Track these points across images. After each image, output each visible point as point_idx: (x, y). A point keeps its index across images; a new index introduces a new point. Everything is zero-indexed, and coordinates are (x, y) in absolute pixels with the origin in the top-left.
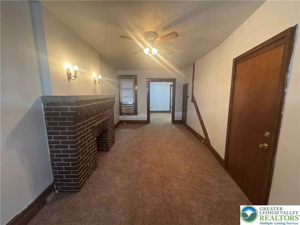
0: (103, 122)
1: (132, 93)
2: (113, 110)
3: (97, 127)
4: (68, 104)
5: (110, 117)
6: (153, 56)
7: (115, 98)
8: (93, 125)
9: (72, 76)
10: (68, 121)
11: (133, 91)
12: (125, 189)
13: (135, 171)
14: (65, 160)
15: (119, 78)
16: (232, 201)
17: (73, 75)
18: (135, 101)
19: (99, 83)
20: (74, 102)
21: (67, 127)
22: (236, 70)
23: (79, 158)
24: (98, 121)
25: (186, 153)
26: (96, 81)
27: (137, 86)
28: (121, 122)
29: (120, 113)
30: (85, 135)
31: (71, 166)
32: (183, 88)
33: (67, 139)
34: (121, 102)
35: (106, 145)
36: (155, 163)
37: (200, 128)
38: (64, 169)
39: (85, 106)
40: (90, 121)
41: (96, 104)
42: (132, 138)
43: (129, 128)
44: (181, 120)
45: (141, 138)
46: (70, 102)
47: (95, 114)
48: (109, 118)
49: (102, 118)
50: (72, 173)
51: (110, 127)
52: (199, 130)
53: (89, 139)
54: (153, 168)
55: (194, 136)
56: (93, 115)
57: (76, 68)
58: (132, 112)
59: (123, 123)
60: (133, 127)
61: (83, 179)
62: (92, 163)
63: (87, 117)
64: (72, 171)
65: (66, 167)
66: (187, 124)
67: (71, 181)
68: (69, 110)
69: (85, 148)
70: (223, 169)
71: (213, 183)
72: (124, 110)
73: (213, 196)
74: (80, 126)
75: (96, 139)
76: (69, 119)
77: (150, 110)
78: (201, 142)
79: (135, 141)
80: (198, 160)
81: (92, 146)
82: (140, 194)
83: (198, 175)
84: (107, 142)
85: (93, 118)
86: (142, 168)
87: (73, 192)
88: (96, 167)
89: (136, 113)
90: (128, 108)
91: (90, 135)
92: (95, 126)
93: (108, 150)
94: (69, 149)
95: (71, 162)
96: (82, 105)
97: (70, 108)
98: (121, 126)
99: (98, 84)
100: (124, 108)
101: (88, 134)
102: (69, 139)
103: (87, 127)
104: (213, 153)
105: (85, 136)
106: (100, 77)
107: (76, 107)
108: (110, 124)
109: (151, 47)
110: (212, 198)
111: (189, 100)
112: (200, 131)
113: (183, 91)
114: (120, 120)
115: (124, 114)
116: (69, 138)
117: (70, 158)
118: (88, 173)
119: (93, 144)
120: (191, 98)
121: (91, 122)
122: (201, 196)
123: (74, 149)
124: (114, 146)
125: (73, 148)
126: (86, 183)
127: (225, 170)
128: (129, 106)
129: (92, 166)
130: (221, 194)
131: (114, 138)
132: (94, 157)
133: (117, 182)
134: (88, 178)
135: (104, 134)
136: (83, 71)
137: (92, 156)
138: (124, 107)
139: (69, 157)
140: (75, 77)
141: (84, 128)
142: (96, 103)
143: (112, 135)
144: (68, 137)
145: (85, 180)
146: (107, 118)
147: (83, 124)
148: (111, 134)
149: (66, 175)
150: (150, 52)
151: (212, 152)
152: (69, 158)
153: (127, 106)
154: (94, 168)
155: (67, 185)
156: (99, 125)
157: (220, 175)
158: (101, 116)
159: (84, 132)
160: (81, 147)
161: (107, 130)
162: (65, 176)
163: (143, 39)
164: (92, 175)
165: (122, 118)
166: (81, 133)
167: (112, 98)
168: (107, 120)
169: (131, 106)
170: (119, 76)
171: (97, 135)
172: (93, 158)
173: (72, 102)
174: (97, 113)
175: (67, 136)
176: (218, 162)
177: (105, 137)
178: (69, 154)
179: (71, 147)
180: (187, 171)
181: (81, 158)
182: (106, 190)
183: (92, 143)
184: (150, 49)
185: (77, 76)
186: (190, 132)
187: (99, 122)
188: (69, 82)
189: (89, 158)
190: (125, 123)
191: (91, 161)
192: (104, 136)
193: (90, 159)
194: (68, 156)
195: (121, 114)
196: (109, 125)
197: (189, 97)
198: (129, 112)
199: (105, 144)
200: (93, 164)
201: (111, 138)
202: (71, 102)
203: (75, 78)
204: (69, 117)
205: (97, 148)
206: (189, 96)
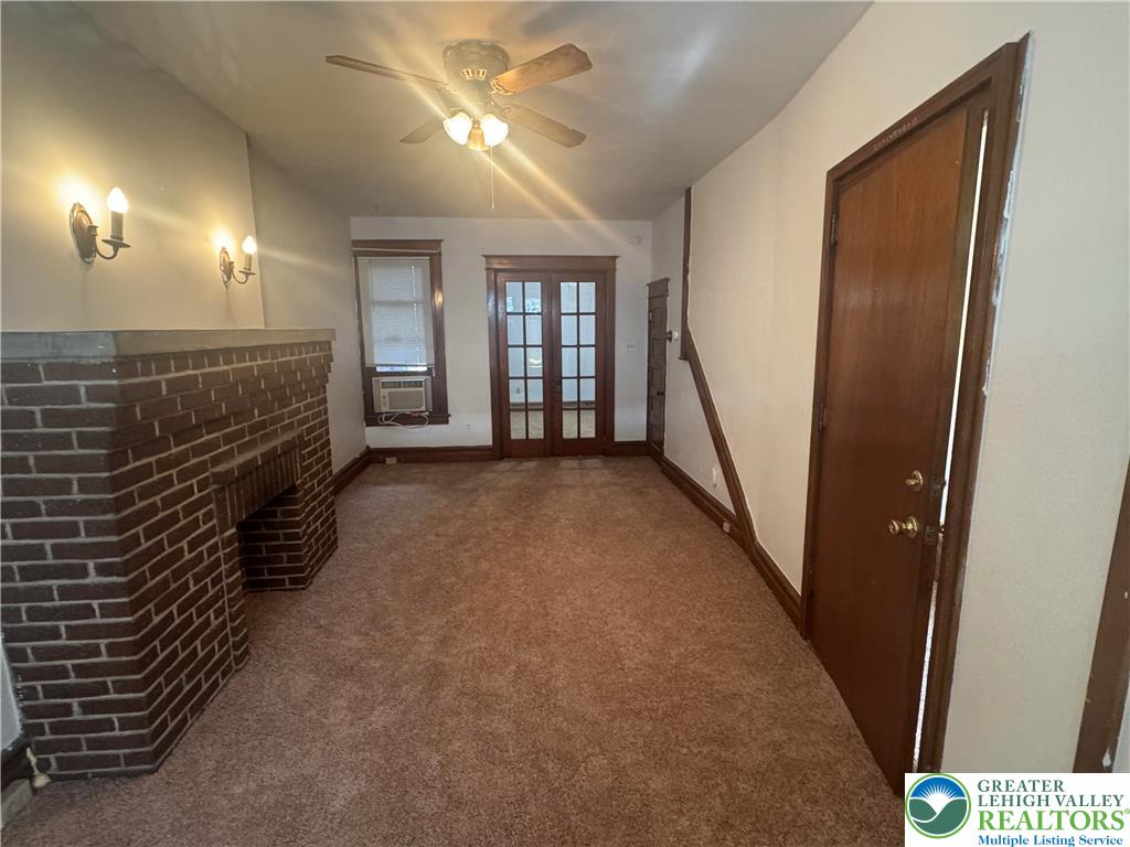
0: (270, 457)
1: (422, 324)
2: (324, 401)
3: (237, 479)
4: (75, 370)
5: (310, 431)
6: (487, 152)
7: (329, 343)
8: (218, 469)
9: (98, 240)
10: (82, 452)
11: (425, 314)
12: (367, 747)
13: (422, 667)
14: (73, 633)
15: (356, 255)
16: (816, 760)
17: (104, 231)
18: (432, 361)
19: (247, 275)
20: (105, 360)
21: (79, 480)
22: (837, 217)
23: (147, 618)
24: (243, 448)
25: (651, 581)
26: (231, 263)
27: (441, 288)
28: (372, 458)
29: (366, 413)
30: (176, 514)
31: (104, 658)
32: (650, 299)
33: (79, 535)
34: (368, 364)
35: (290, 559)
36: (515, 626)
37: (717, 472)
38: (72, 674)
39: (169, 382)
40: (198, 451)
41: (227, 372)
42: (421, 523)
43: (407, 483)
44: (644, 439)
45: (460, 522)
46: (83, 362)
47: (226, 417)
48: (300, 437)
49: (265, 438)
50: (111, 690)
51: (312, 477)
52: (712, 480)
53: (198, 532)
54: (501, 648)
55: (693, 506)
56: (215, 423)
57: (119, 201)
58: (423, 408)
59: (384, 462)
60: (429, 477)
61: (174, 713)
62: (216, 643)
63: (183, 432)
64: (113, 682)
65: (80, 665)
66: (667, 455)
67: (109, 725)
68: (83, 399)
69: (177, 575)
70: (799, 638)
71: (748, 694)
72: (384, 403)
73: (745, 745)
74: (146, 471)
75: (234, 530)
76: (85, 441)
77: (512, 401)
78: (718, 529)
79: (433, 538)
80: (698, 605)
81: (217, 563)
82: (434, 762)
83: (691, 666)
84: (297, 548)
85: (216, 435)
86: (455, 651)
87: (119, 775)
88: (238, 660)
89: (439, 414)
90: (402, 389)
91: (204, 515)
92: (227, 472)
93: (301, 583)
94: (93, 578)
95: (106, 641)
96: (147, 373)
97: (88, 388)
98: (372, 472)
99: (242, 277)
100: (385, 392)
101: (188, 510)
102: (87, 535)
103: (183, 476)
104: (763, 575)
105: (174, 518)
106: (251, 246)
107: (115, 382)
108: (310, 467)
109: (476, 111)
110: (737, 756)
111: (673, 350)
112: (715, 486)
113: (650, 311)
114: (368, 447)
115: (387, 419)
116: (91, 529)
117: (98, 620)
118: (198, 686)
119: (220, 553)
120: (679, 342)
121: (206, 457)
122: (695, 751)
123: (114, 579)
124: (330, 562)
125: (112, 575)
126: (189, 734)
127: (805, 639)
128: (410, 384)
129: (217, 657)
130: (778, 734)
131: (331, 526)
132: (227, 614)
133: (332, 720)
134: (198, 708)
135: (279, 509)
136: (157, 215)
137: (219, 613)
138: (384, 385)
139: (94, 616)
140: (117, 243)
141: (168, 482)
142: (226, 367)
143: (321, 514)
144: (87, 523)
145: (184, 720)
146: (288, 436)
147: (163, 465)
148: (314, 508)
149: (83, 699)
150: (475, 132)
151: (759, 569)
152: (91, 621)
153: (399, 385)
154: (229, 666)
155: (92, 744)
156: (248, 470)
157: (780, 660)
158: (262, 425)
159: (168, 503)
160: (155, 571)
161: (293, 489)
162: (81, 704)
163: (442, 75)
164: (220, 697)
165: (379, 437)
166: (155, 503)
167: (315, 343)
168: (289, 448)
169: (418, 384)
170: (356, 243)
171: (240, 510)
172: (224, 620)
173: (98, 362)
174: (235, 414)
175: (81, 519)
176: (779, 609)
177: (284, 525)
178: (95, 604)
179: (101, 570)
180: (646, 654)
181: (157, 619)
182: (282, 756)
183: (213, 550)
184: (476, 123)
185: (124, 242)
186: (679, 492)
187: (249, 456)
188: (88, 269)
189: (198, 618)
190: (391, 461)
191: (211, 634)
192: (280, 519)
193: (207, 623)
194: (88, 612)
195: (372, 417)
196: (305, 469)
197: (670, 339)
198: (408, 411)
199: (284, 555)
200: (221, 645)
201: (316, 530)
202: (92, 362)
203: (116, 251)
204: (85, 429)
205: (239, 573)
206: (671, 333)
